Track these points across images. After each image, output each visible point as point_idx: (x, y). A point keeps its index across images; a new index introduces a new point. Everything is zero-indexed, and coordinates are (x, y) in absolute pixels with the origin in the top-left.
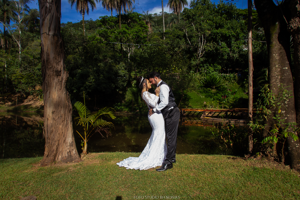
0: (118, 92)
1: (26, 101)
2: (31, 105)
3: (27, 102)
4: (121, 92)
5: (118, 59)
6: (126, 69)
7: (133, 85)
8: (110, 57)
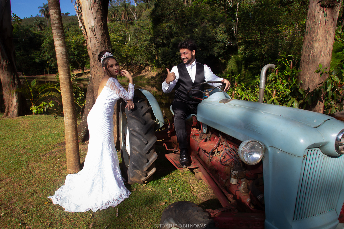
0: (221, 60)
1: (143, 71)
2: (144, 76)
3: (144, 73)
4: (223, 61)
5: (216, 21)
6: (225, 32)
7: (239, 51)
8: (207, 20)
